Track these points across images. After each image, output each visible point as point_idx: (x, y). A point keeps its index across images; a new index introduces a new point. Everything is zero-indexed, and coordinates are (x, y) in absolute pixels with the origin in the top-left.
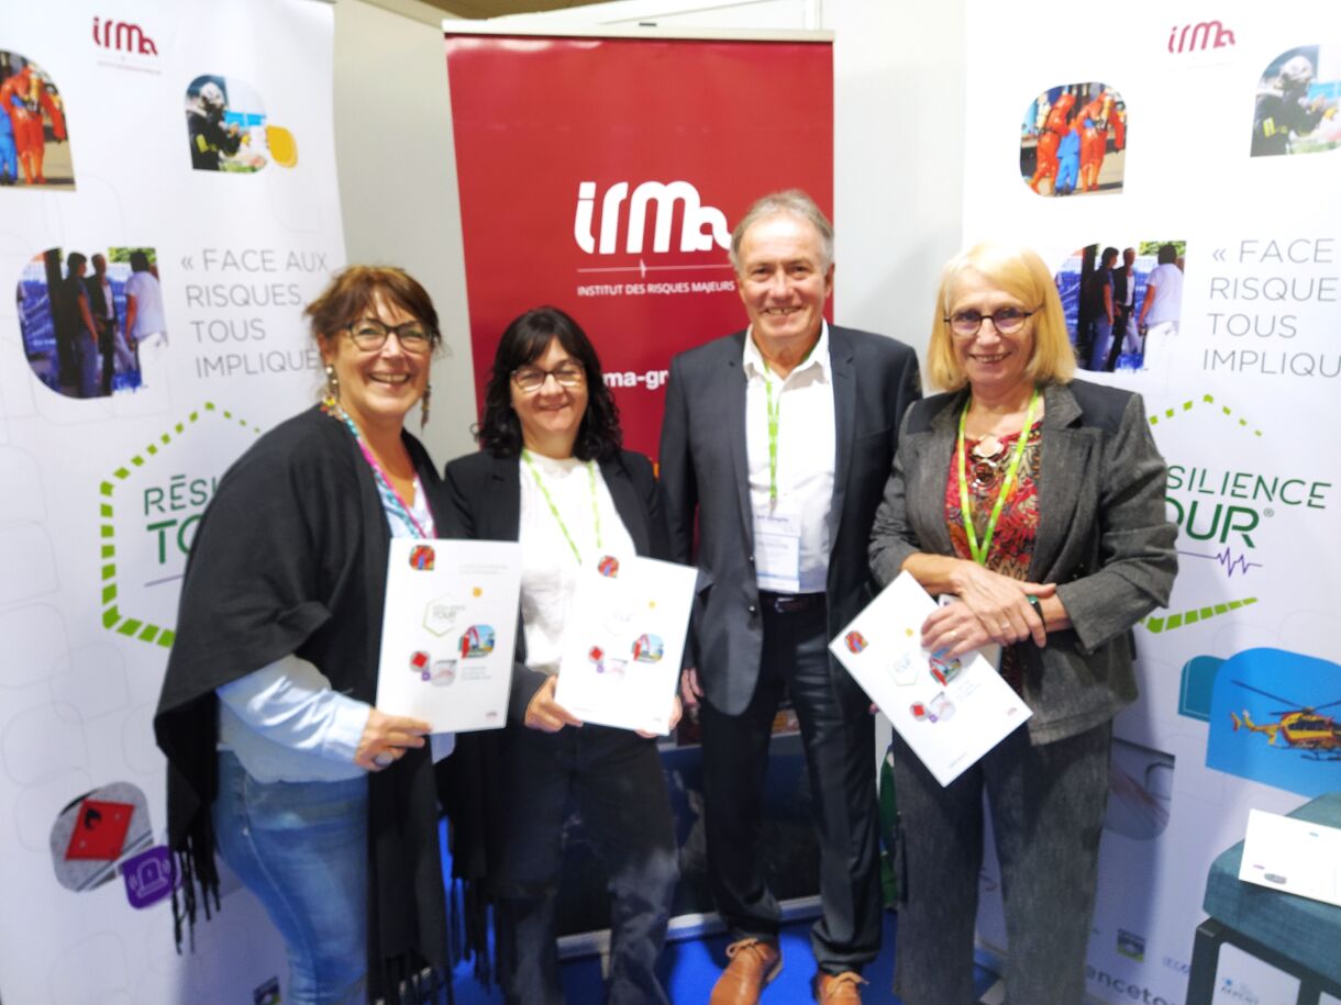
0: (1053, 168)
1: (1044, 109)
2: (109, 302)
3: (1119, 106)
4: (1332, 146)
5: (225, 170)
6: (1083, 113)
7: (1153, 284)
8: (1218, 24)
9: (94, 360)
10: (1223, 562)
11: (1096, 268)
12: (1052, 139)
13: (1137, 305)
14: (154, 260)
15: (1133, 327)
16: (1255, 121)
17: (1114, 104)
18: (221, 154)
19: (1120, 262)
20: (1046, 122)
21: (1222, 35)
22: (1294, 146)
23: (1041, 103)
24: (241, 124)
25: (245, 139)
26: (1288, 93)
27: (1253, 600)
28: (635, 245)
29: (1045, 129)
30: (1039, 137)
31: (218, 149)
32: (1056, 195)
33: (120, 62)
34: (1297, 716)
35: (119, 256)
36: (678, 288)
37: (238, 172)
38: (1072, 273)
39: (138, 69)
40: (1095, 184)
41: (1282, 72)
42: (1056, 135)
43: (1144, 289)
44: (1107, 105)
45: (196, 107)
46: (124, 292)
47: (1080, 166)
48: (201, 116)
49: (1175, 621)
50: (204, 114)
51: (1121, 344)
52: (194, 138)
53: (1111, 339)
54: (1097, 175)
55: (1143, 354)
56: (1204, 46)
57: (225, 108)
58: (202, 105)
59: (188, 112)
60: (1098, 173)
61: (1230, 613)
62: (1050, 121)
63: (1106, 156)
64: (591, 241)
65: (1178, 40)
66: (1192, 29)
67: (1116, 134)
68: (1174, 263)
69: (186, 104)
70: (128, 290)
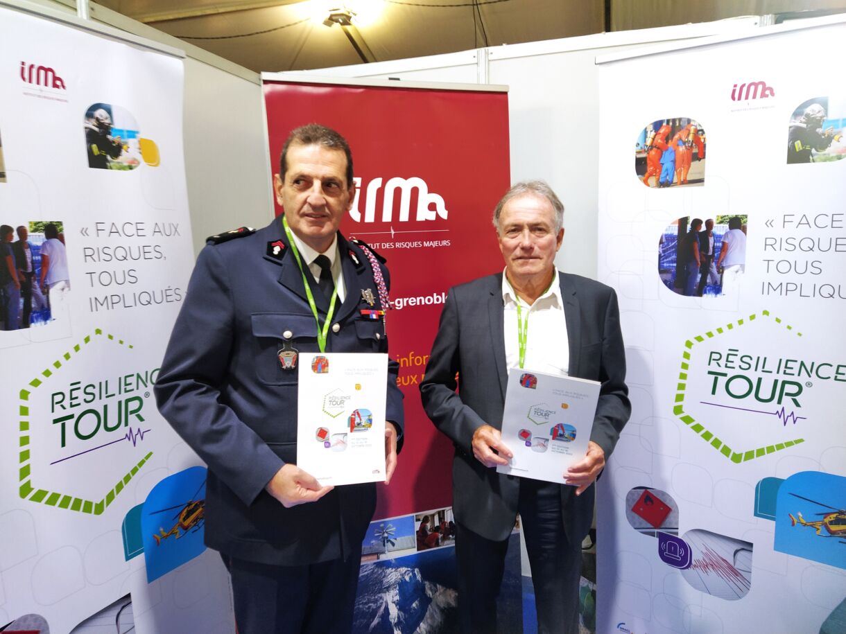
0: (658, 171)
1: (651, 134)
2: (29, 260)
3: (700, 132)
4: (839, 158)
5: (111, 168)
6: (676, 137)
7: (726, 241)
8: (763, 83)
9: (18, 303)
10: (780, 417)
11: (688, 231)
12: (657, 152)
13: (716, 254)
14: (61, 230)
15: (714, 270)
16: (789, 142)
17: (697, 131)
18: (109, 157)
19: (703, 228)
20: (652, 143)
21: (766, 91)
22: (815, 157)
23: (649, 130)
24: (122, 137)
25: (125, 147)
26: (809, 126)
27: (801, 440)
28: (387, 217)
29: (652, 147)
30: (648, 151)
31: (107, 153)
32: (660, 187)
33: (38, 93)
34: (835, 515)
35: (37, 227)
36: (415, 244)
37: (119, 169)
38: (672, 234)
39: (52, 98)
40: (685, 180)
41: (805, 113)
42: (659, 150)
43: (720, 244)
44: (692, 131)
45: (92, 125)
46: (40, 253)
47: (675, 169)
48: (94, 131)
49: (749, 455)
50: (96, 129)
51: (706, 280)
52: (90, 146)
53: (699, 276)
54: (686, 175)
55: (721, 285)
56: (754, 97)
57: (111, 126)
58: (95, 124)
59: (86, 128)
60: (687, 173)
61: (786, 449)
62: (655, 142)
63: (692, 163)
64: (359, 215)
65: (738, 93)
66: (746, 86)
67: (699, 150)
68: (740, 229)
69: (85, 122)
70: (43, 250)
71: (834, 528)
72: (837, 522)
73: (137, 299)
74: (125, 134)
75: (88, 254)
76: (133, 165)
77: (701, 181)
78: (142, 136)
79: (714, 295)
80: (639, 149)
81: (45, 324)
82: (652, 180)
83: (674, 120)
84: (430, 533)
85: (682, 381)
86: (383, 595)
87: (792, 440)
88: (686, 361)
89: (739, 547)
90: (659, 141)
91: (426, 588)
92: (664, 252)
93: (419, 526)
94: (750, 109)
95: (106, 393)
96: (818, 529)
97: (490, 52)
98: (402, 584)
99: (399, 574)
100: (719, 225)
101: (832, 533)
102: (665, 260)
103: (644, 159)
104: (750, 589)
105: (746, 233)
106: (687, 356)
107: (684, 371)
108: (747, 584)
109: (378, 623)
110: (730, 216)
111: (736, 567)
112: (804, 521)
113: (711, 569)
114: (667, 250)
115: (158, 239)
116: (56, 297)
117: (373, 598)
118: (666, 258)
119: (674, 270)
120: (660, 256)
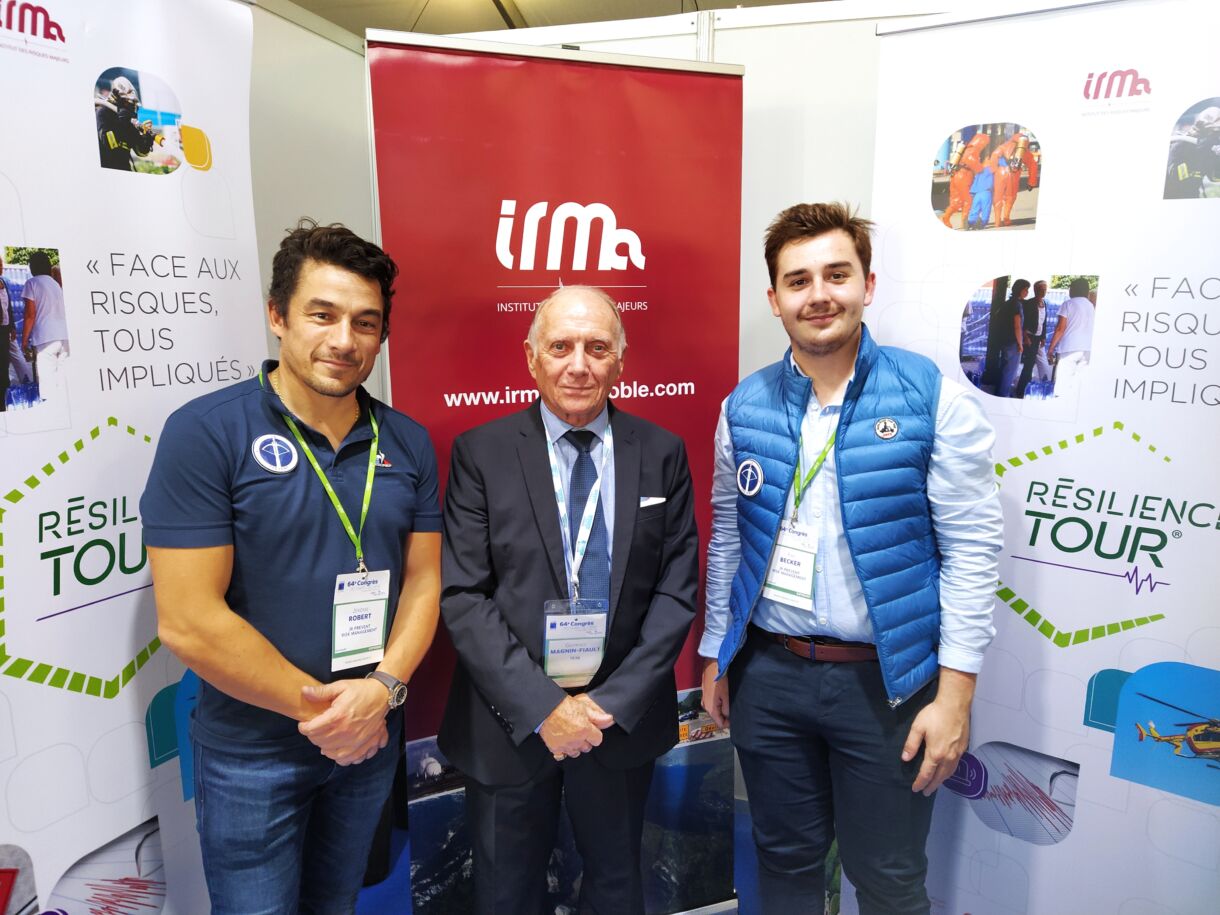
0: (966, 203)
1: (958, 148)
2: (5, 307)
3: (1034, 147)
5: (136, 170)
6: (997, 152)
7: (1065, 316)
8: (1133, 72)
10: (1130, 581)
11: (1007, 299)
12: (965, 174)
13: (1047, 335)
14: (56, 263)
15: (1043, 355)
16: (1168, 166)
17: (1028, 145)
18: (132, 153)
19: (1031, 294)
20: (960, 160)
21: (1139, 84)
22: (1207, 190)
23: (955, 141)
25: (158, 138)
26: (1201, 141)
27: (1161, 617)
28: (554, 262)
29: (958, 166)
30: (952, 174)
31: (130, 148)
32: (968, 230)
33: (23, 46)
34: (1203, 727)
35: (17, 256)
37: (150, 172)
38: (982, 303)
39: (43, 55)
40: (1007, 219)
41: (1197, 120)
42: (969, 173)
43: (1055, 320)
44: (1021, 145)
45: (107, 100)
46: (23, 296)
47: (991, 202)
48: (111, 111)
49: (1082, 636)
50: (115, 108)
51: (1031, 371)
52: (104, 133)
53: (1021, 367)
54: (1009, 212)
55: (1053, 382)
56: (1119, 94)
57: (138, 104)
58: (112, 99)
59: (97, 105)
60: (1011, 209)
61: (1137, 629)
62: (964, 158)
63: (1019, 194)
64: (511, 257)
65: (1094, 87)
66: (1108, 75)
67: (1030, 173)
68: (1086, 297)
69: (95, 97)
70: (27, 293)
71: (1200, 745)
72: (1206, 736)
73: (173, 374)
74: (159, 117)
75: (98, 301)
76: (170, 167)
77: (1031, 221)
78: (184, 121)
79: (1041, 397)
80: (938, 169)
81: (31, 406)
82: (957, 219)
83: (994, 127)
87: (1147, 615)
89: (1055, 769)
90: (970, 158)
92: (969, 328)
94: (1112, 112)
95: (124, 515)
96: (1177, 747)
97: (716, 18)
100: (1055, 290)
101: (1198, 753)
102: (971, 342)
103: (946, 185)
104: (1073, 830)
105: (1095, 305)
108: (1068, 823)
110: (1073, 277)
111: (1054, 797)
112: (1157, 735)
113: (1015, 799)
114: (975, 326)
115: (205, 283)
116: (46, 364)
118: (972, 339)
119: (982, 357)
120: (963, 335)
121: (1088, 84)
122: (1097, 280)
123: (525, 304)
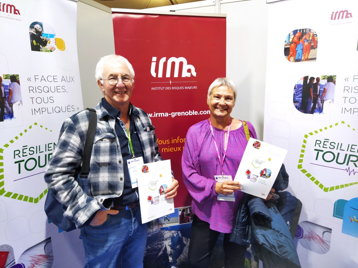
0: (295, 54)
1: (292, 37)
2: (3, 92)
3: (315, 36)
5: (42, 51)
6: (304, 38)
7: (326, 88)
8: (347, 11)
10: (347, 171)
11: (308, 83)
12: (294, 45)
13: (320, 94)
14: (18, 78)
15: (320, 101)
17: (314, 35)
18: (41, 46)
19: (315, 81)
20: (292, 41)
21: (348, 15)
23: (291, 35)
25: (48, 42)
28: (168, 75)
29: (292, 42)
30: (290, 45)
31: (40, 45)
32: (295, 62)
33: (8, 16)
35: (7, 77)
36: (181, 88)
37: (46, 52)
38: (300, 84)
39: (14, 19)
40: (307, 58)
42: (295, 44)
43: (323, 89)
44: (311, 35)
45: (33, 31)
46: (8, 88)
47: (302, 53)
48: (34, 34)
49: (332, 189)
50: (35, 34)
51: (315, 106)
52: (32, 41)
53: (312, 104)
54: (308, 56)
55: (322, 109)
56: (342, 18)
57: (43, 32)
58: (35, 31)
59: (30, 33)
60: (309, 55)
61: (350, 186)
62: (294, 40)
63: (311, 50)
64: (155, 74)
65: (335, 16)
66: (339, 12)
67: (314, 44)
68: (332, 82)
69: (29, 30)
70: (9, 88)
73: (54, 110)
74: (49, 36)
75: (31, 89)
76: (52, 50)
77: (315, 59)
78: (56, 37)
79: (319, 113)
80: (286, 43)
81: (11, 120)
82: (292, 59)
83: (303, 30)
84: (185, 216)
85: (302, 153)
86: (164, 242)
87: (353, 182)
88: (304, 144)
89: (325, 230)
90: (296, 40)
91: (183, 240)
92: (296, 92)
93: (181, 213)
94: (340, 24)
95: (40, 151)
98: (172, 238)
99: (171, 233)
100: (322, 80)
102: (297, 97)
103: (289, 48)
104: (330, 249)
105: (335, 85)
106: (305, 141)
107: (303, 149)
108: (328, 247)
109: (162, 254)
111: (324, 239)
112: (357, 221)
113: (312, 239)
114: (298, 92)
115: (63, 83)
116: (15, 108)
117: (160, 243)
119: (300, 101)
120: (294, 95)
121: (332, 15)
122: (336, 77)
123: (160, 88)
